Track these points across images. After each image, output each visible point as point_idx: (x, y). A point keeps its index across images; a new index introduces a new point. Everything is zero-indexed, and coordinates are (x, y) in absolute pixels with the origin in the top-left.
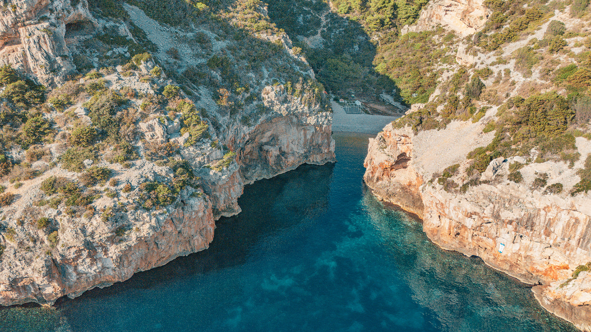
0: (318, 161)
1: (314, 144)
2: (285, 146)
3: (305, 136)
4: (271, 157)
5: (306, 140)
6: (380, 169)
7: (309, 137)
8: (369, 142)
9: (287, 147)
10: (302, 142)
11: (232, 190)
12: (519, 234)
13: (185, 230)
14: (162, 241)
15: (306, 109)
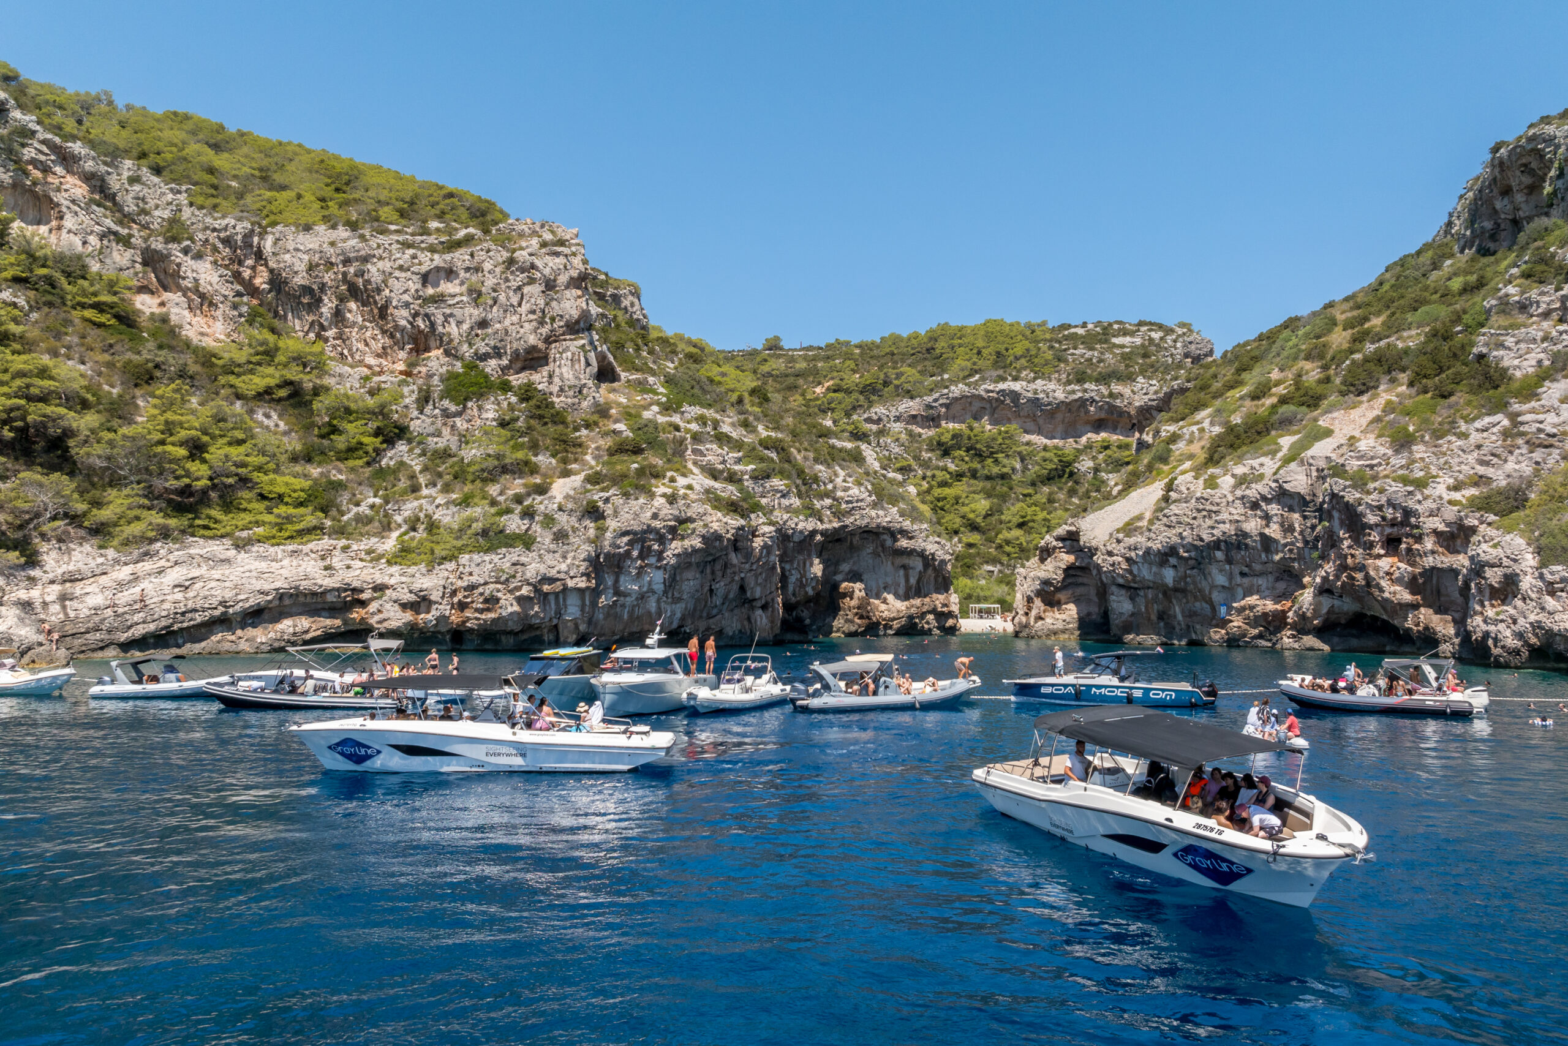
0: (931, 626)
1: (922, 595)
2: (874, 592)
4: (852, 599)
5: (909, 589)
6: (1039, 603)
7: (913, 580)
9: (877, 594)
10: (902, 589)
12: (1236, 570)
13: (751, 582)
14: (720, 587)
15: (907, 524)
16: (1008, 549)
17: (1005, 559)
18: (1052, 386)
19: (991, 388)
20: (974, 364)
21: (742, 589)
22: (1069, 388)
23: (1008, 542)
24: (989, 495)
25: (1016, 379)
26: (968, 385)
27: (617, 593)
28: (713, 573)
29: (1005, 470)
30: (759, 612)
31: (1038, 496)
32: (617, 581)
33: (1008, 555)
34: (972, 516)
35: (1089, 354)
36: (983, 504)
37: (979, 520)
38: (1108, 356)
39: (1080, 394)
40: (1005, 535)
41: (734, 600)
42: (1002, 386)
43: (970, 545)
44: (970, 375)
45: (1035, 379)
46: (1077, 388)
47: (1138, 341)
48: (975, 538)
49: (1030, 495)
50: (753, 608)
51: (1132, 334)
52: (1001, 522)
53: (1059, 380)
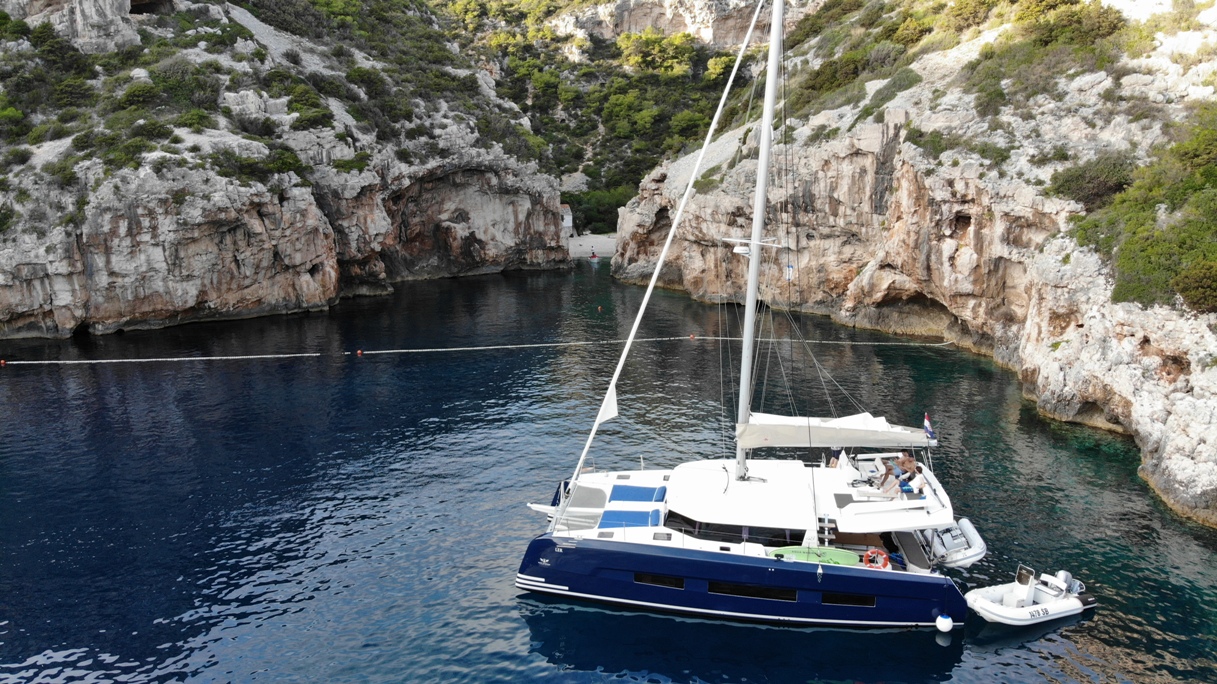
0: (540, 261)
1: (532, 231)
2: (482, 230)
3: (516, 217)
4: (455, 239)
5: (518, 225)
6: (633, 245)
7: (522, 217)
8: (617, 216)
9: (485, 232)
10: (511, 226)
11: (369, 220)
12: (803, 231)
13: (285, 247)
14: (246, 255)
15: (512, 162)
21: (276, 255)
27: (112, 274)
28: (235, 243)
30: (307, 277)
32: (108, 262)
40: (669, 140)
41: (268, 268)
50: (298, 273)
52: (668, 128)
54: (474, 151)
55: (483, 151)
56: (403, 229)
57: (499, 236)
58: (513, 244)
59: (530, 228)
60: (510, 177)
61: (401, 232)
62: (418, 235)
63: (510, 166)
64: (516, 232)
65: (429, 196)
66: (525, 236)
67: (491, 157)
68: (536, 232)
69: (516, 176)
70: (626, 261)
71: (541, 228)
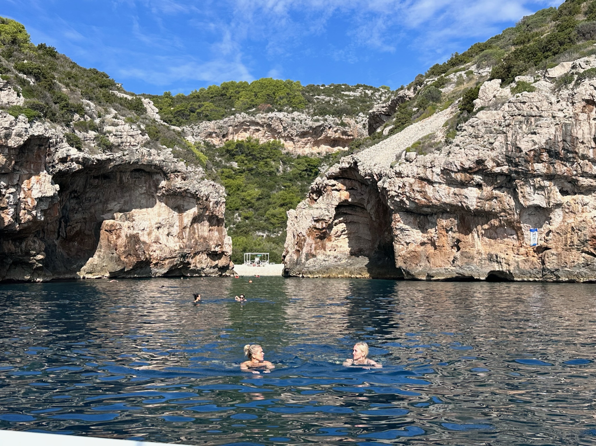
2: (145, 232)
3: (181, 221)
5: (183, 229)
7: (187, 222)
10: (176, 230)
15: (181, 166)
16: (273, 220)
17: (271, 227)
18: (304, 116)
19: (263, 115)
20: (252, 101)
22: (315, 118)
23: (274, 216)
24: (260, 187)
25: (280, 111)
26: (248, 113)
29: (272, 169)
31: (294, 187)
33: (273, 224)
34: (248, 198)
35: (327, 99)
36: (256, 192)
37: (253, 201)
38: (340, 100)
39: (322, 122)
40: (271, 211)
42: (270, 115)
43: (247, 218)
44: (249, 108)
45: (292, 112)
46: (320, 118)
47: (358, 94)
48: (250, 212)
49: (289, 187)
51: (354, 90)
52: (269, 204)
53: (308, 113)
54: (145, 150)
55: (153, 151)
56: (63, 224)
57: (163, 239)
58: (177, 248)
59: (194, 233)
60: (179, 179)
61: (60, 227)
62: (78, 233)
63: (179, 169)
64: (180, 237)
65: (93, 195)
66: (189, 240)
67: (162, 158)
68: (200, 237)
69: (184, 179)
70: (303, 256)
71: (206, 234)
